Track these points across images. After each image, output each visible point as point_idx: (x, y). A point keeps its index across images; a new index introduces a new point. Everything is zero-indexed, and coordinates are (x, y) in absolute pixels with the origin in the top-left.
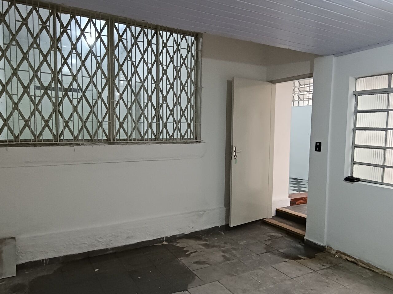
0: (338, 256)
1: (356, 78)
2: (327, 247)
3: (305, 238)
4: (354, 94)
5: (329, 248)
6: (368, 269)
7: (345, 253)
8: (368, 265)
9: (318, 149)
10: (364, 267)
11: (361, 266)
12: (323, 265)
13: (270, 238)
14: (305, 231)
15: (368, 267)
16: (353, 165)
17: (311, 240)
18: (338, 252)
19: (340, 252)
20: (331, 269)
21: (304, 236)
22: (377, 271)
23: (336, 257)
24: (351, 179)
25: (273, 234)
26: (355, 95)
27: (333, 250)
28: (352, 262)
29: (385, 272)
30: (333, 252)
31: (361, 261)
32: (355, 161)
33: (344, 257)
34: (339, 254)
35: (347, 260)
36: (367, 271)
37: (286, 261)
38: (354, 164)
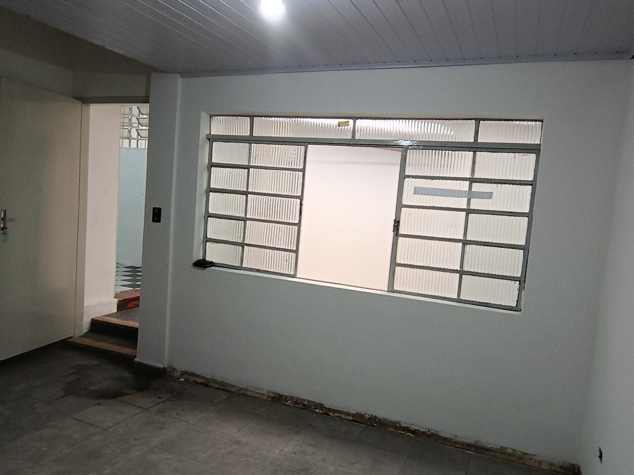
0: (183, 380)
1: (210, 115)
2: (168, 369)
3: (136, 359)
4: (207, 139)
5: (171, 370)
6: (222, 390)
7: (193, 373)
8: (223, 383)
9: (156, 219)
10: (218, 388)
11: (214, 387)
12: (160, 398)
13: (74, 370)
14: (136, 349)
15: (221, 387)
16: (206, 243)
17: (145, 362)
18: (184, 373)
19: (186, 372)
20: (171, 400)
21: (135, 357)
22: (233, 390)
23: (181, 381)
24: (203, 264)
25: (82, 362)
26: (209, 140)
27: (177, 372)
28: (201, 384)
29: (242, 389)
30: (177, 375)
31: (213, 380)
32: (208, 237)
33: (192, 379)
34: (185, 375)
35: (196, 383)
36: (221, 392)
37: (99, 404)
38: (206, 241)
